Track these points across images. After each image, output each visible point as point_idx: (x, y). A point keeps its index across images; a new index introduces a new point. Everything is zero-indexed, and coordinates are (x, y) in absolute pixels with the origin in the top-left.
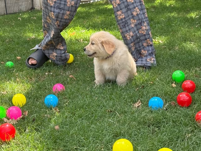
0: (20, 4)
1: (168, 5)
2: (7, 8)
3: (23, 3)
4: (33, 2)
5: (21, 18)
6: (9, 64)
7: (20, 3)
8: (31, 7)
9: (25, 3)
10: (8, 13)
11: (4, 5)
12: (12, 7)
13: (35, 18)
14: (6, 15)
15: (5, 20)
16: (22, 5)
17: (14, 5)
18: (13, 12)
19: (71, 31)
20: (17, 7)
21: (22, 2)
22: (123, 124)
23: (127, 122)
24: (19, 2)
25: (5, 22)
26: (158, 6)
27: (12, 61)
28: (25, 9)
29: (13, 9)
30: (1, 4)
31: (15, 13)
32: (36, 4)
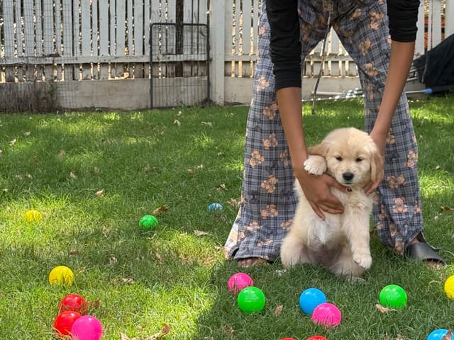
0: (182, 90)
2: (154, 95)
3: (189, 87)
4: (210, 88)
5: (180, 121)
7: (182, 88)
8: (204, 98)
9: (193, 87)
10: (154, 105)
11: (149, 88)
12: (165, 94)
13: (210, 124)
14: (149, 111)
15: (148, 122)
16: (186, 91)
17: (168, 90)
18: (165, 105)
20: (176, 96)
21: (187, 86)
24: (180, 86)
25: (147, 126)
28: (192, 101)
29: (165, 98)
30: (143, 86)
31: (170, 107)
32: (215, 93)
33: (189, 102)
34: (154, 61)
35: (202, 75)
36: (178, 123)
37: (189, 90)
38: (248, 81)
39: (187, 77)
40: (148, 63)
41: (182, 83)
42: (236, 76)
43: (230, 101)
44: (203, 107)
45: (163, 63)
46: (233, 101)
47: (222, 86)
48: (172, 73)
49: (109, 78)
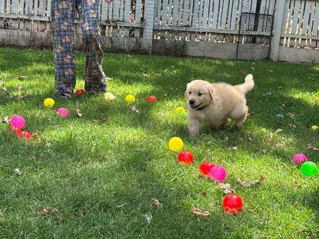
2: (238, 52)
3: (259, 50)
7: (255, 50)
8: (266, 57)
9: (261, 50)
10: (238, 58)
11: (236, 48)
12: (244, 53)
13: (271, 71)
16: (256, 52)
17: (246, 51)
18: (244, 59)
19: (316, 95)
20: (250, 54)
21: (257, 49)
28: (259, 58)
29: (244, 55)
30: (232, 47)
31: (247, 60)
32: (273, 54)
33: (258, 58)
34: (240, 34)
35: (266, 44)
36: (254, 69)
37: (258, 51)
38: (292, 49)
39: (258, 44)
40: (237, 34)
41: (255, 47)
42: (286, 46)
43: (281, 60)
44: (266, 62)
45: (245, 35)
46: (283, 60)
47: (277, 51)
48: (250, 42)
49: (215, 41)
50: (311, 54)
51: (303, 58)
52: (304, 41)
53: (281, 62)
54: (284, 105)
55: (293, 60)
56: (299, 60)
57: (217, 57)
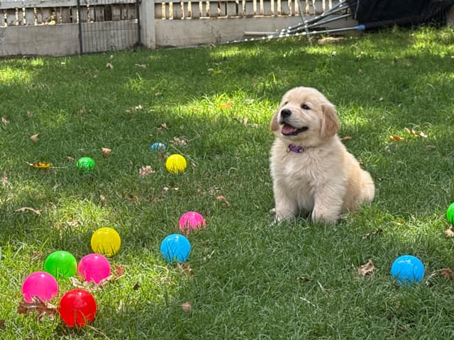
0: (112, 35)
1: (442, 54)
2: (83, 40)
3: (119, 31)
4: (141, 31)
5: (113, 64)
6: (86, 162)
7: (112, 32)
8: (135, 42)
9: (123, 31)
10: (84, 51)
11: (78, 33)
12: (94, 38)
13: (144, 66)
14: (80, 57)
15: (79, 67)
16: (116, 35)
17: (97, 35)
18: (95, 51)
19: (222, 99)
20: (105, 41)
21: (117, 30)
22: (333, 309)
23: (343, 307)
24: (110, 30)
25: (79, 70)
26: (420, 56)
27: (92, 157)
28: (123, 45)
29: (95, 43)
30: (70, 32)
31: (100, 53)
32: (146, 36)
33: (120, 46)
34: (81, 4)
35: (132, 18)
36: (111, 66)
37: (119, 34)
38: (178, 23)
39: (117, 20)
40: (75, 7)
41: (112, 27)
42: (167, 18)
43: (161, 44)
44: (135, 51)
45: (91, 6)
46: (165, 44)
47: (153, 29)
48: (101, 17)
49: (36, 24)
50: (212, 28)
51: (200, 36)
52: (195, 6)
53: (162, 49)
54: (165, 125)
55: (183, 43)
56: (193, 41)
57: (45, 53)
